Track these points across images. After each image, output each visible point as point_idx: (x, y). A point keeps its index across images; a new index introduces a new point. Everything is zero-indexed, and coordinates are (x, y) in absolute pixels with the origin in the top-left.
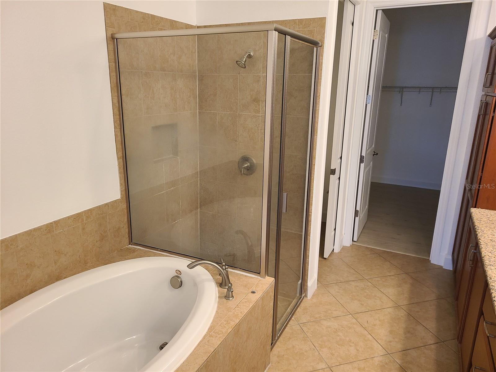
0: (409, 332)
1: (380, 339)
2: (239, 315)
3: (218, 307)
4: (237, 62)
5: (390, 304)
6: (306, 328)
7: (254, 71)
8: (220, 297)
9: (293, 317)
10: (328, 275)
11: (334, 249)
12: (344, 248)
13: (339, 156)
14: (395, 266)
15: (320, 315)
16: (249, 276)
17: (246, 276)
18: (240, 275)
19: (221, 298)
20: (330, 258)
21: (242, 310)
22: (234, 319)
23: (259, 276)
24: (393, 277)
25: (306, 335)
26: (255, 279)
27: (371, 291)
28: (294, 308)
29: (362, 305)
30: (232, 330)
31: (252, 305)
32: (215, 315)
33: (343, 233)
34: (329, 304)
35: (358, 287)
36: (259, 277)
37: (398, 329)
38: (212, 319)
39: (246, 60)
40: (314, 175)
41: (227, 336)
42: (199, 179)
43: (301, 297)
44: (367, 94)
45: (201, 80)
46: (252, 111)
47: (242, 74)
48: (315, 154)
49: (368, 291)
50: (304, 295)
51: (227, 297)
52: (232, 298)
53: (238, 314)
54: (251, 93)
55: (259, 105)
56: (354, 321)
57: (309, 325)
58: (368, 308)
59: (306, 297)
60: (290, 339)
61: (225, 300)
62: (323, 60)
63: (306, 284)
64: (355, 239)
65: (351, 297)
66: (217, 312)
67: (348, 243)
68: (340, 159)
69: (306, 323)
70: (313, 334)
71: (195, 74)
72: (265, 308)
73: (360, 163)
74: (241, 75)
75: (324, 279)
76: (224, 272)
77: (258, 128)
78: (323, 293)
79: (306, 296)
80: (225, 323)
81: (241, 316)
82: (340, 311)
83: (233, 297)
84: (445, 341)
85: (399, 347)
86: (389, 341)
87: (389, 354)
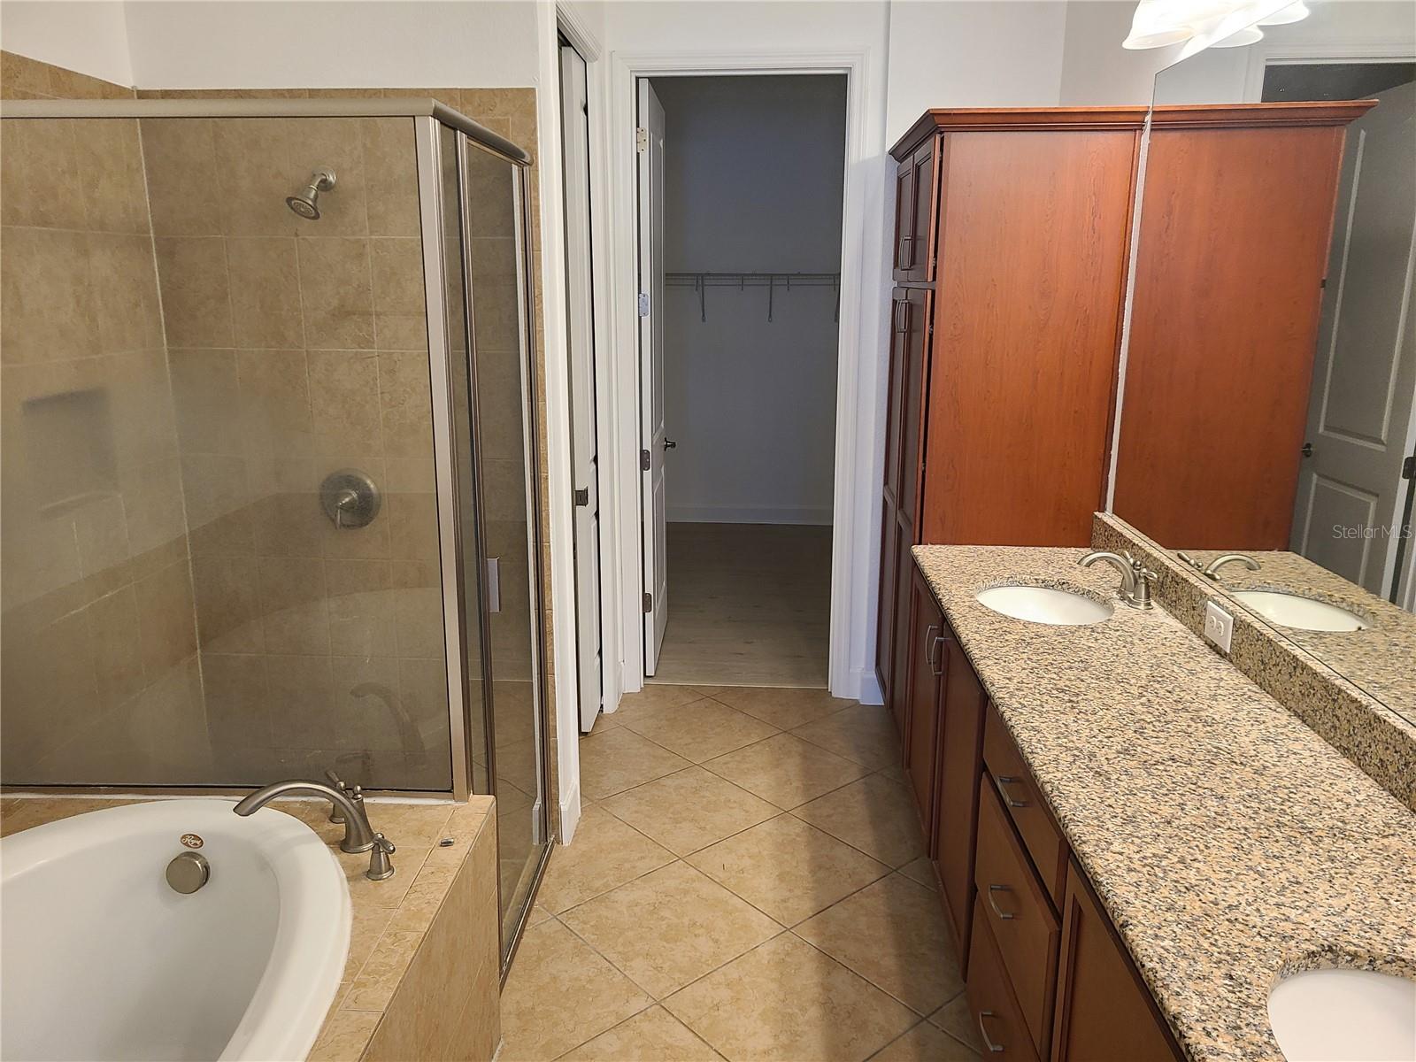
0: (821, 867)
1: (762, 901)
2: (424, 911)
3: (354, 905)
4: (289, 200)
5: (767, 812)
6: (577, 922)
7: (344, 228)
8: (353, 876)
9: (536, 902)
10: (602, 776)
11: (602, 706)
12: (626, 699)
13: (592, 457)
14: (756, 721)
15: (605, 880)
16: (422, 805)
17: (411, 807)
18: (392, 807)
19: (355, 880)
20: (598, 730)
21: (428, 896)
22: (413, 925)
23: (451, 799)
24: (757, 747)
25: (581, 938)
26: (439, 808)
27: (716, 791)
28: (535, 878)
29: (703, 829)
30: (416, 953)
31: (453, 878)
32: (354, 929)
33: (620, 660)
34: (622, 848)
35: (682, 787)
36: (450, 802)
37: (796, 867)
38: (347, 940)
39: (316, 196)
40: (548, 506)
41: (406, 972)
42: (193, 559)
43: (547, 846)
44: (639, 292)
45: (168, 252)
46: (349, 341)
47: (307, 237)
48: (546, 450)
49: (707, 794)
50: (552, 839)
51: (373, 873)
52: (388, 873)
53: (422, 909)
54: (342, 291)
55: (370, 324)
56: (693, 872)
57: (582, 912)
58: (717, 833)
59: (558, 843)
60: (542, 960)
61: (369, 883)
62: (538, 200)
63: (555, 807)
64: (650, 672)
65: (671, 816)
66: (355, 918)
67: (634, 683)
68: (593, 463)
69: (573, 910)
70: (598, 933)
71: (146, 235)
72: (481, 883)
73: (642, 469)
74: (303, 239)
75: (596, 787)
76: (352, 804)
77: (372, 389)
78: (599, 824)
79: (558, 840)
80: (388, 941)
81: (430, 912)
82: (652, 857)
83: (390, 868)
84: (900, 867)
85: (807, 906)
86: (783, 898)
87: (789, 930)
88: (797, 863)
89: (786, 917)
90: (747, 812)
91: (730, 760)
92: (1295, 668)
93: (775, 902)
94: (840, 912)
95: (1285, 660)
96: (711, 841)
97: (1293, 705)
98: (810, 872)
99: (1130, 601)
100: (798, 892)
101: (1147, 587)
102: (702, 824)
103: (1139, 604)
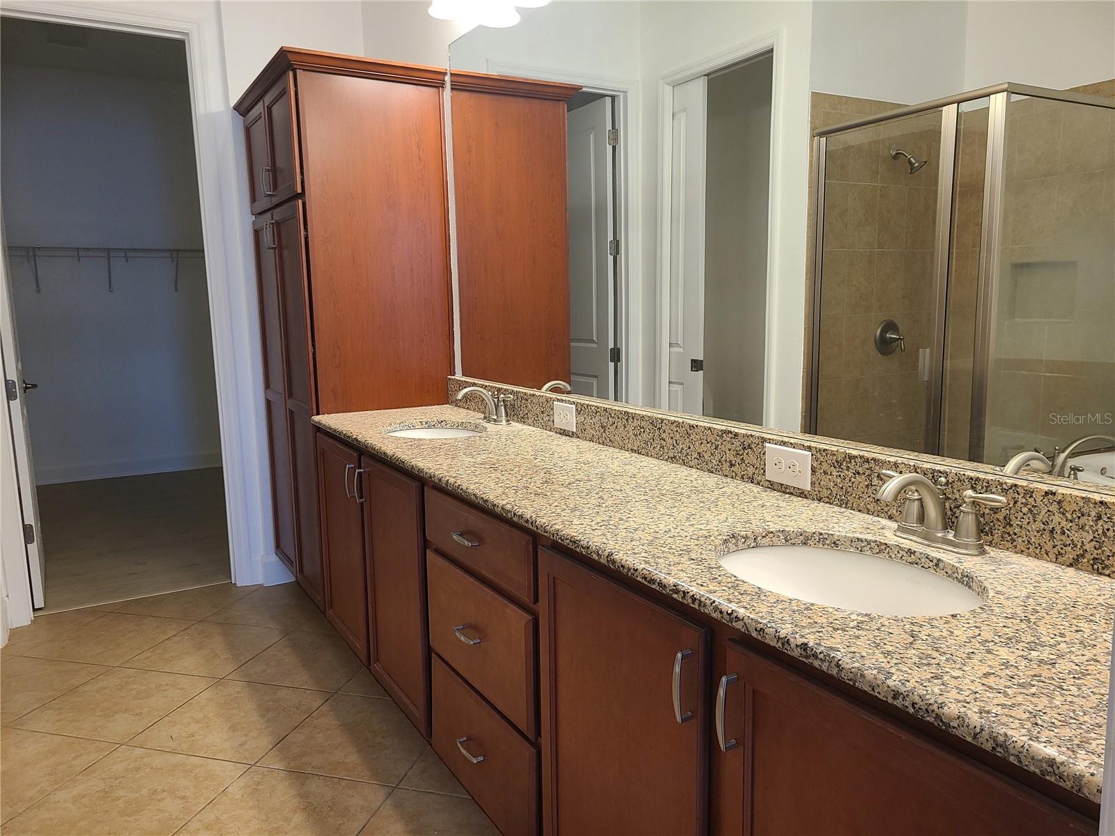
0: (269, 710)
1: (220, 752)
5: (202, 684)
12: (15, 633)
15: (40, 787)
24: (176, 639)
27: (144, 682)
29: (140, 714)
33: (4, 596)
34: (50, 755)
35: (105, 688)
37: (245, 716)
49: (135, 686)
56: (140, 751)
57: (17, 824)
58: (156, 714)
64: (39, 605)
65: (100, 713)
67: (23, 618)
69: (5, 825)
73: (9, 399)
82: (90, 752)
84: (339, 689)
85: (265, 742)
86: (240, 743)
87: (254, 765)
88: (245, 713)
89: (248, 756)
90: (182, 689)
91: (151, 654)
92: (627, 420)
93: (233, 749)
94: (298, 737)
95: (619, 418)
96: (151, 721)
97: (630, 446)
98: (260, 717)
99: (495, 420)
100: (253, 734)
101: (505, 406)
102: (138, 711)
103: (501, 421)
